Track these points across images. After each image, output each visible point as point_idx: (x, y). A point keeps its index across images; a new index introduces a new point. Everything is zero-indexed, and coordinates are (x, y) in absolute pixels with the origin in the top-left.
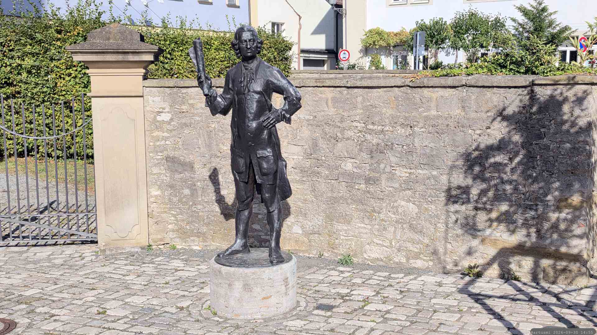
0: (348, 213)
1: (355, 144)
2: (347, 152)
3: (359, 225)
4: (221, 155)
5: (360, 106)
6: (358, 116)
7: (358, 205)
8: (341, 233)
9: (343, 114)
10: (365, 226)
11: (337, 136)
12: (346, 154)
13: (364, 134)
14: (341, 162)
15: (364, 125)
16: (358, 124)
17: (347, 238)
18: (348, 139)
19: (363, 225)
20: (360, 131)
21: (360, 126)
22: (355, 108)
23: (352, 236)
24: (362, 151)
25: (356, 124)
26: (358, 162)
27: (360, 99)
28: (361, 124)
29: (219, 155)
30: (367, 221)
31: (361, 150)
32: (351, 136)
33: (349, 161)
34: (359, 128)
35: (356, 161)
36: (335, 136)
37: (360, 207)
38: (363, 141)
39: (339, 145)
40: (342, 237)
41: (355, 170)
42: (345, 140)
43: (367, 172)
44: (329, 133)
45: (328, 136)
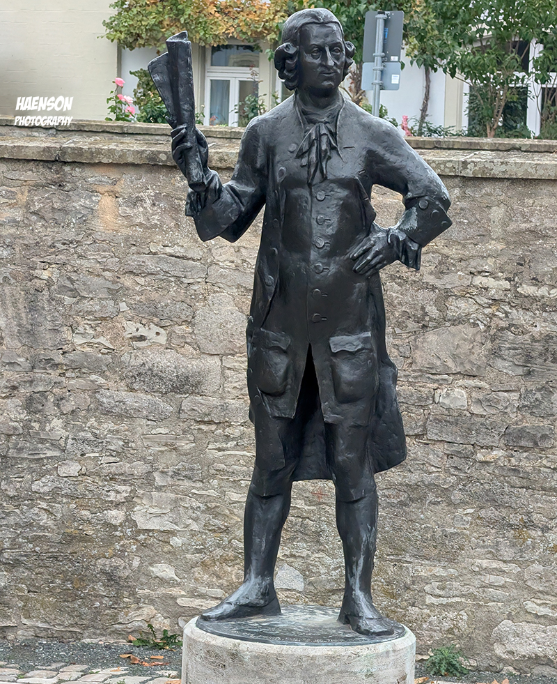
0: (452, 530)
1: (478, 338)
2: (454, 357)
3: (485, 563)
4: (66, 361)
5: (497, 231)
6: (490, 261)
7: (481, 508)
8: (427, 588)
9: (446, 251)
10: (502, 565)
11: (426, 314)
12: (450, 363)
13: (507, 308)
14: (436, 385)
15: (507, 285)
16: (490, 282)
17: (444, 601)
18: (457, 321)
19: (495, 565)
20: (496, 301)
21: (497, 286)
22: (485, 236)
23: (463, 596)
24: (500, 357)
25: (484, 280)
26: (487, 386)
27: (497, 213)
28: (501, 283)
29: (59, 359)
30: (508, 553)
31: (495, 353)
32: (469, 314)
33: (461, 382)
34: (493, 291)
35: (482, 384)
36: (419, 314)
37: (490, 513)
38: (503, 329)
39: (431, 337)
40: (430, 600)
41: (477, 410)
42: (448, 324)
43: (513, 416)
44: (400, 304)
45: (397, 314)
